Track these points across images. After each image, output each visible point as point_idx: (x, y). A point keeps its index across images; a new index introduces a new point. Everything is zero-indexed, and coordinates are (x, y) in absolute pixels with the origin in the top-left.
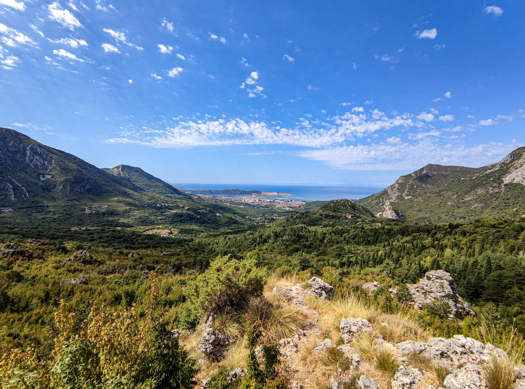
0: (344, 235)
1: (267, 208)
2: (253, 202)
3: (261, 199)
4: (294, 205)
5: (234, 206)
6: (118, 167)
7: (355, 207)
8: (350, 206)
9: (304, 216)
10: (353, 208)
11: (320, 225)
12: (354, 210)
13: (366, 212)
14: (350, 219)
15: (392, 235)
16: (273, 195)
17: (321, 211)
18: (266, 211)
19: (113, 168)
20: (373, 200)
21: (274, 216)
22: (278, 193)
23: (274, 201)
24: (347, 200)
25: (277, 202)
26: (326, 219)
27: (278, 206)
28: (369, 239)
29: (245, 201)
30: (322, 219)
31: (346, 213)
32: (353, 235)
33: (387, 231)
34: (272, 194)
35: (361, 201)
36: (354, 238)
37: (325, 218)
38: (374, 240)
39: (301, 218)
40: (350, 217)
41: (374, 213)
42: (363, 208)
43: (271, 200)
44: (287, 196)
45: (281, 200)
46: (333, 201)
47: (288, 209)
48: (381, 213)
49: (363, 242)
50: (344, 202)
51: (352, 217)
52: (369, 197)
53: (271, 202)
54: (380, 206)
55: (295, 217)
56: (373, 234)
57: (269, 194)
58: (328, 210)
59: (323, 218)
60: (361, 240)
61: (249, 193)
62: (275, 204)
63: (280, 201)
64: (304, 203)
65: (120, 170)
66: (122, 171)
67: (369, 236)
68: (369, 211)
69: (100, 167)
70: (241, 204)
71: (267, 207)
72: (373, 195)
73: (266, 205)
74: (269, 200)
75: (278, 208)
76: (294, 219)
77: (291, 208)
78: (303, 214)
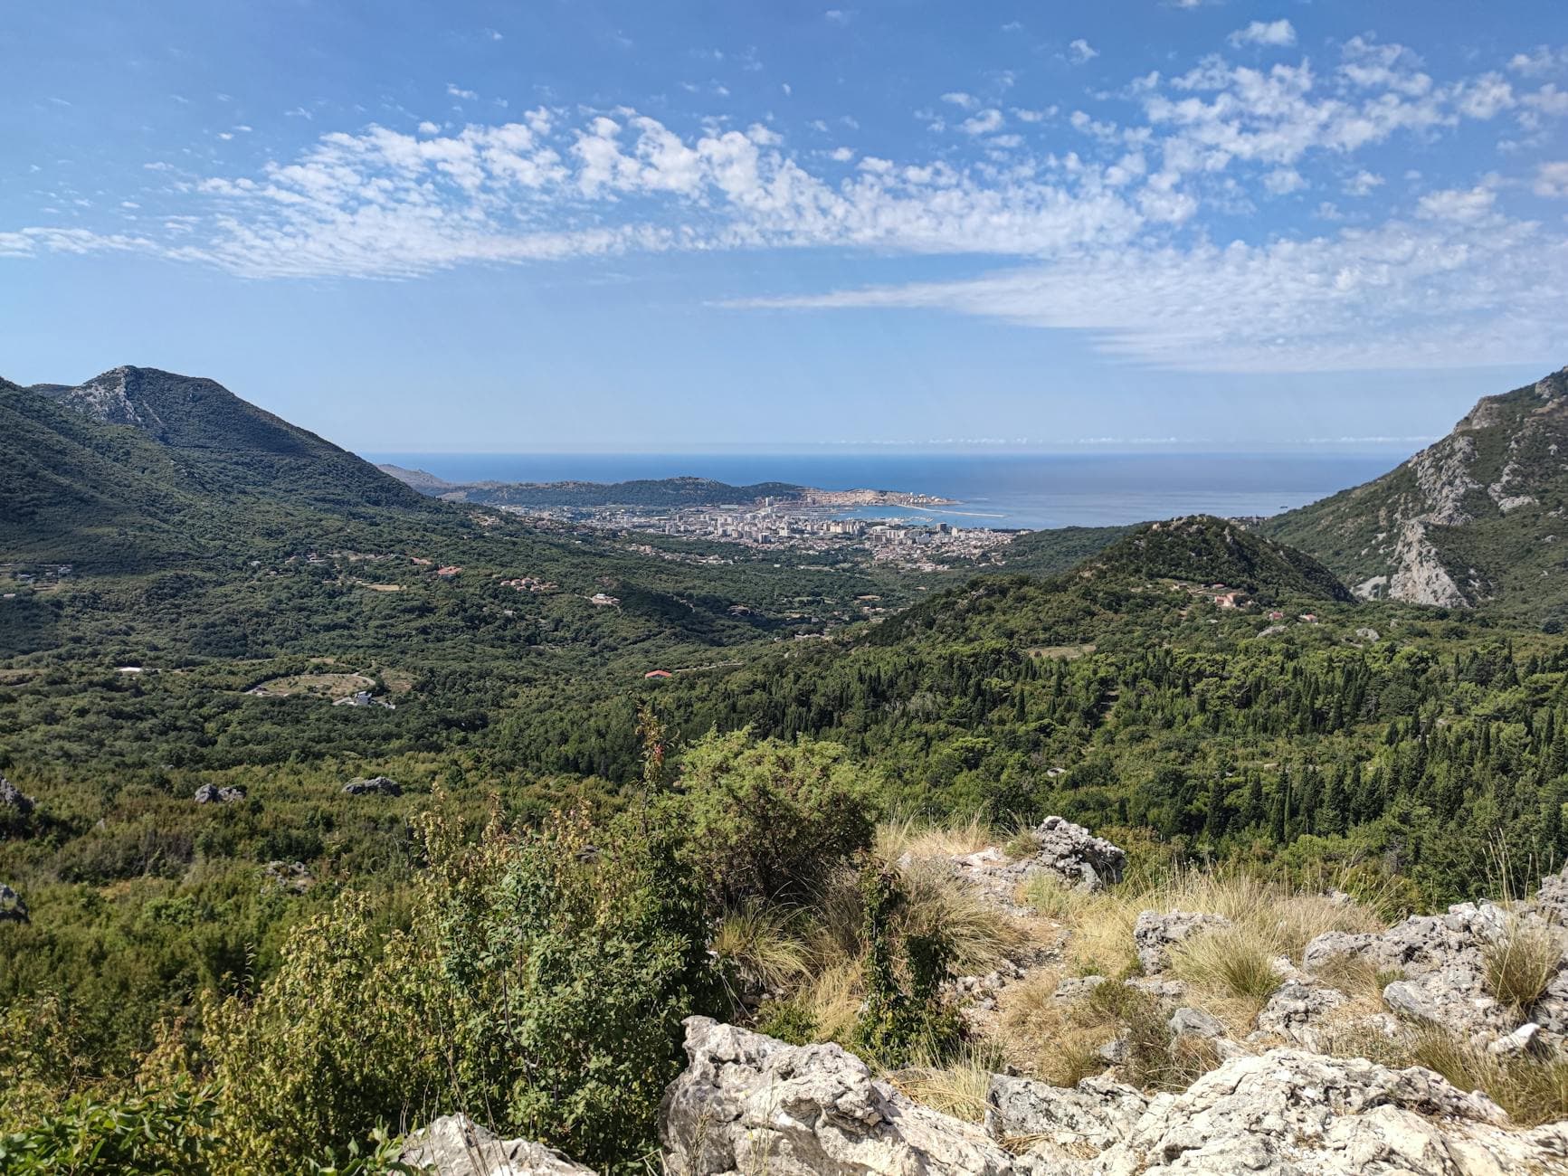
0: (1199, 686)
1: (832, 565)
2: (766, 540)
3: (801, 526)
4: (956, 550)
5: (678, 557)
6: (108, 380)
7: (1256, 553)
8: (1228, 548)
9: (1009, 601)
10: (1246, 558)
11: (1085, 641)
12: (1250, 568)
13: (1307, 575)
14: (1228, 612)
15: (1429, 681)
16: (856, 505)
17: (1087, 574)
18: (827, 580)
19: (89, 385)
20: (1343, 518)
21: (866, 603)
22: (883, 493)
23: (862, 532)
24: (1214, 521)
25: (878, 538)
26: (1110, 614)
27: (882, 555)
28: (1318, 704)
29: (725, 534)
30: (1093, 614)
31: (1208, 584)
32: (1239, 688)
33: (1406, 665)
34: (851, 498)
35: (1282, 522)
36: (1246, 703)
37: (1110, 607)
38: (1347, 709)
39: (991, 609)
40: (1228, 603)
41: (1344, 578)
42: (1293, 556)
43: (849, 529)
44: (927, 505)
45: (898, 527)
46: (1148, 526)
47: (928, 568)
48: (1382, 580)
49: (1288, 720)
50: (1200, 532)
51: (1238, 601)
52: (1323, 504)
53: (847, 536)
54: (1376, 548)
55: (963, 603)
56: (1340, 681)
57: (840, 501)
58: (1123, 568)
59: (1095, 608)
60: (1281, 708)
61: (745, 496)
62: (867, 545)
63: (891, 534)
64: (1007, 539)
65: (121, 391)
66: (128, 396)
67: (1317, 692)
68: (1321, 570)
69: (24, 382)
70: (709, 547)
71: (828, 558)
72: (1344, 495)
73: (827, 552)
74: (839, 530)
75: (884, 566)
76: (961, 616)
77: (942, 562)
78: (1004, 592)
